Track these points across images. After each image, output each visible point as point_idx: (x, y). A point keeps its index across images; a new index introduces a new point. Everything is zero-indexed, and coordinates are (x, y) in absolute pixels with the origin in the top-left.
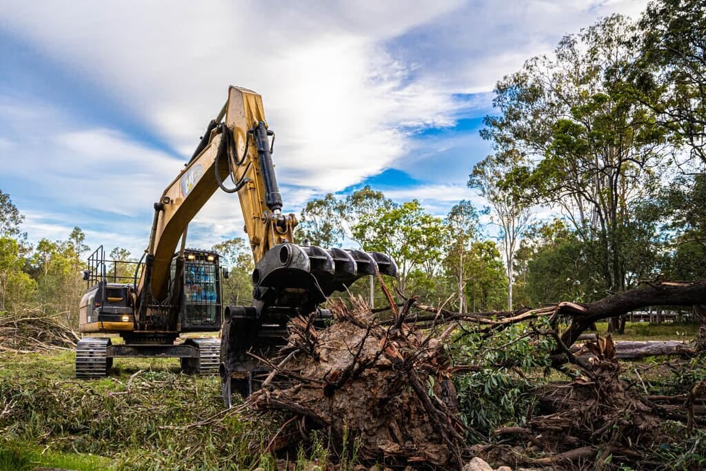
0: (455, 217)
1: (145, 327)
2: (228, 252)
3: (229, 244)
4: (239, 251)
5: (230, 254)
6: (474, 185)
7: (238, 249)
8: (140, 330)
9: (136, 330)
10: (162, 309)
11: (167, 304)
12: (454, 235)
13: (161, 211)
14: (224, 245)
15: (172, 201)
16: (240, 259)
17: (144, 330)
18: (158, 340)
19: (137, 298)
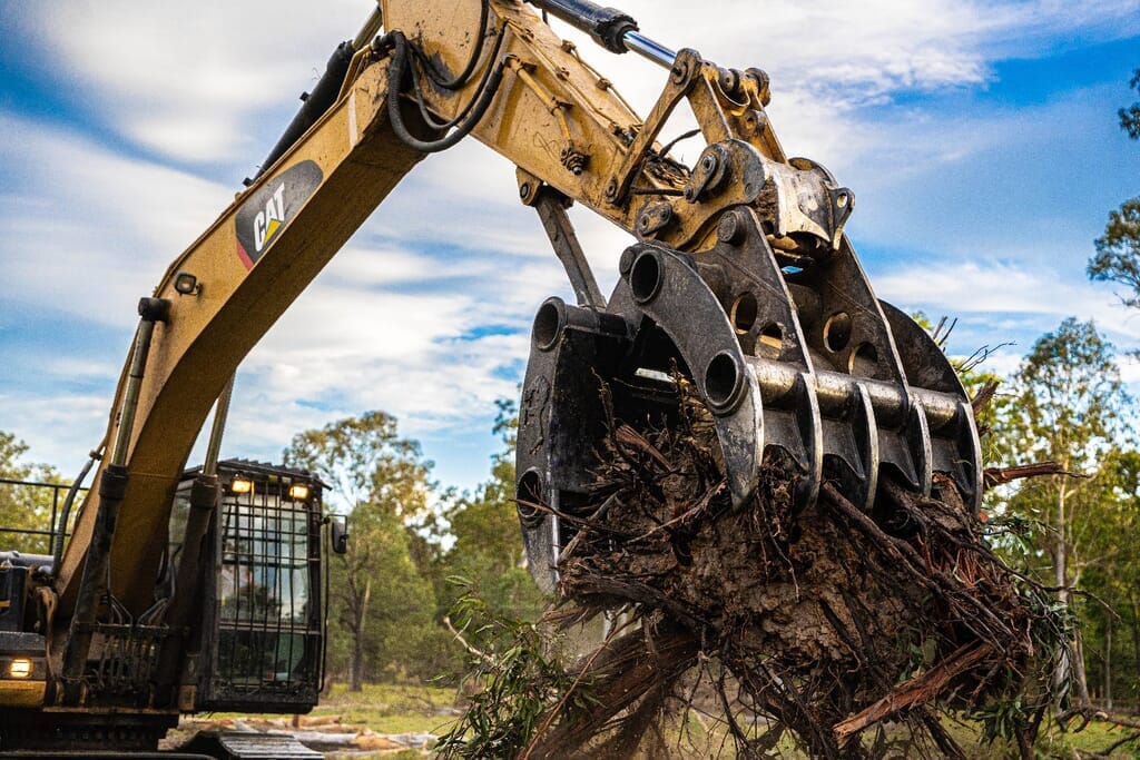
0: (1042, 372)
1: (79, 696)
2: (342, 455)
3: (348, 431)
4: (378, 454)
5: (349, 461)
6: (1111, 272)
7: (374, 446)
8: (65, 704)
9: (52, 704)
10: (141, 636)
11: (155, 621)
12: (1041, 425)
13: (159, 325)
14: (331, 434)
15: (201, 289)
16: (380, 477)
17: (75, 704)
18: (111, 736)
19: (60, 601)
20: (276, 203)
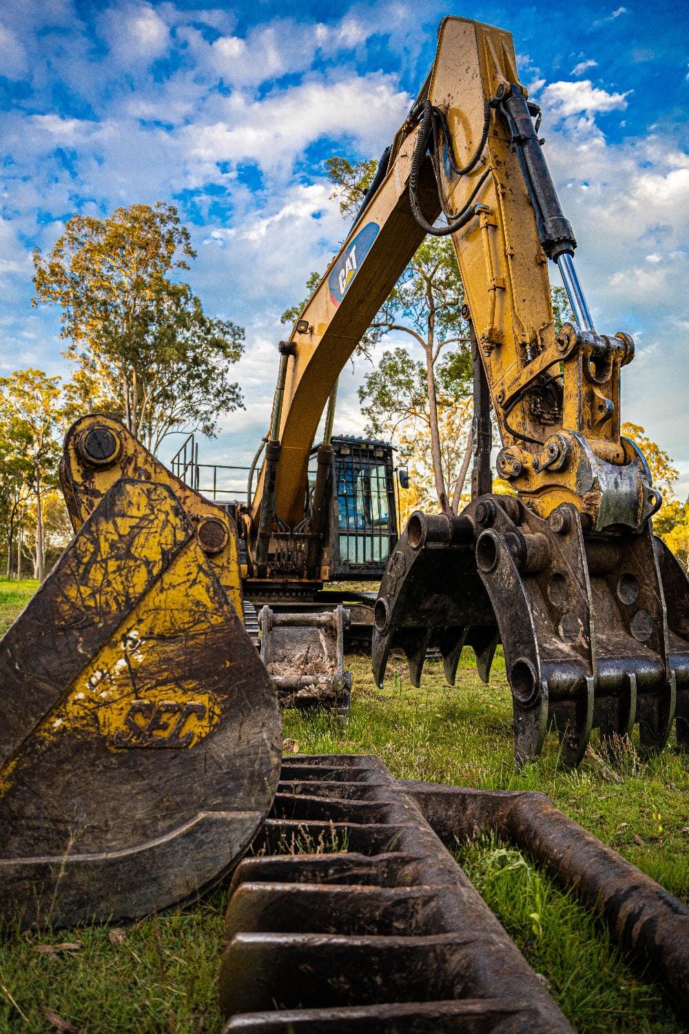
1: (266, 572)
8: (258, 577)
9: (252, 576)
10: (296, 539)
11: (302, 531)
13: (291, 357)
15: (312, 330)
17: (265, 577)
19: (252, 522)
20: (351, 260)
